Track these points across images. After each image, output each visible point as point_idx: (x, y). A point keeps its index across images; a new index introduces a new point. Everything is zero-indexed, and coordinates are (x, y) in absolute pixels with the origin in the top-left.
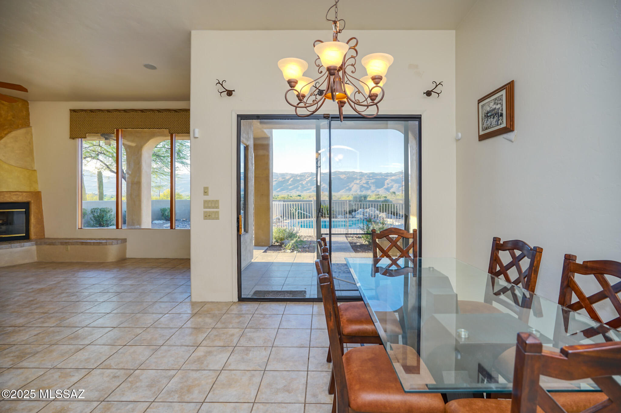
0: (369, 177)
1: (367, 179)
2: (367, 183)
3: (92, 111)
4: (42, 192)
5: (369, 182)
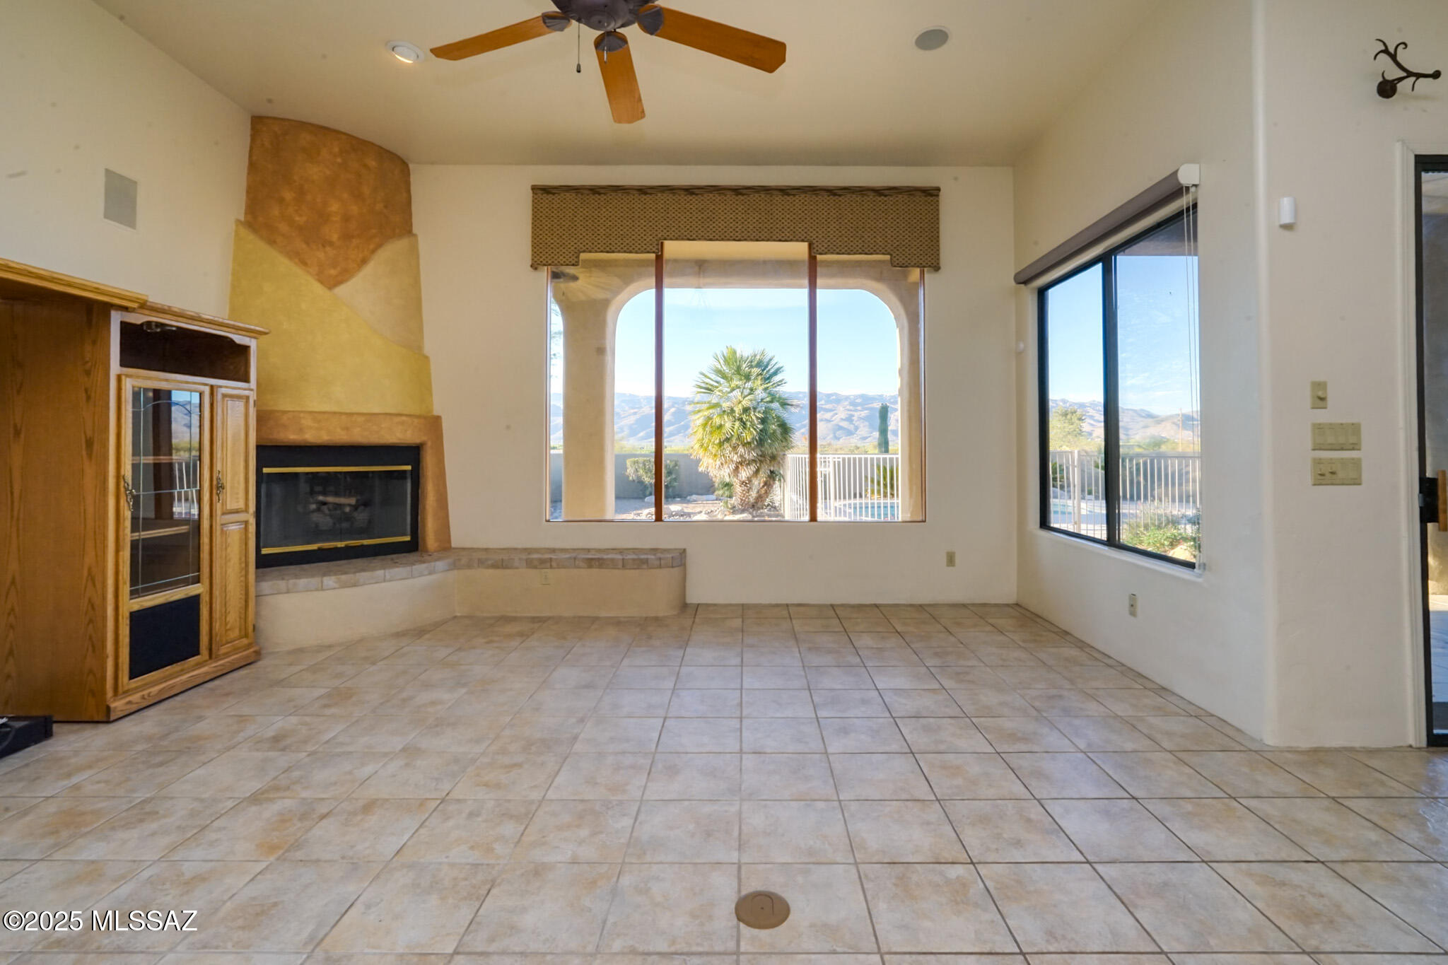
0: (853, 404)
1: (849, 410)
2: (849, 419)
3: (595, 190)
4: (443, 417)
5: (853, 416)
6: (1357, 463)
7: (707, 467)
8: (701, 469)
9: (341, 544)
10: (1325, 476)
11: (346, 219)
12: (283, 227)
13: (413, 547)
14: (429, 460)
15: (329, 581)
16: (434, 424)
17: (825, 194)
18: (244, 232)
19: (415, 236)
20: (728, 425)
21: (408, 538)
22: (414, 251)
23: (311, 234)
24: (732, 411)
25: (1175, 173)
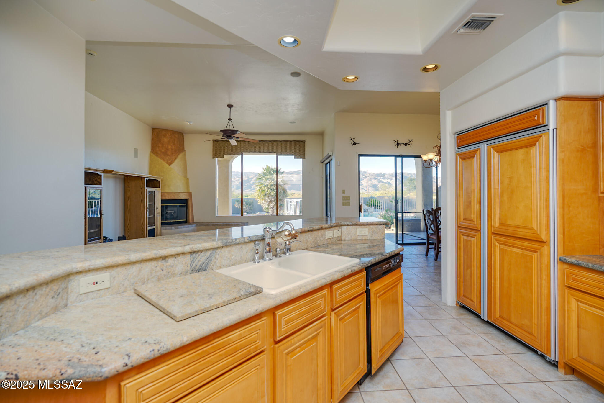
6: (349, 203)
7: (260, 203)
8: (259, 203)
9: (172, 221)
10: (344, 204)
11: (172, 149)
12: (159, 152)
13: (186, 222)
14: (189, 203)
15: (173, 228)
16: (190, 194)
17: (280, 142)
18: (152, 154)
19: (185, 151)
20: (267, 190)
21: (185, 220)
22: (185, 155)
23: (165, 154)
24: (267, 185)
25: (329, 153)
